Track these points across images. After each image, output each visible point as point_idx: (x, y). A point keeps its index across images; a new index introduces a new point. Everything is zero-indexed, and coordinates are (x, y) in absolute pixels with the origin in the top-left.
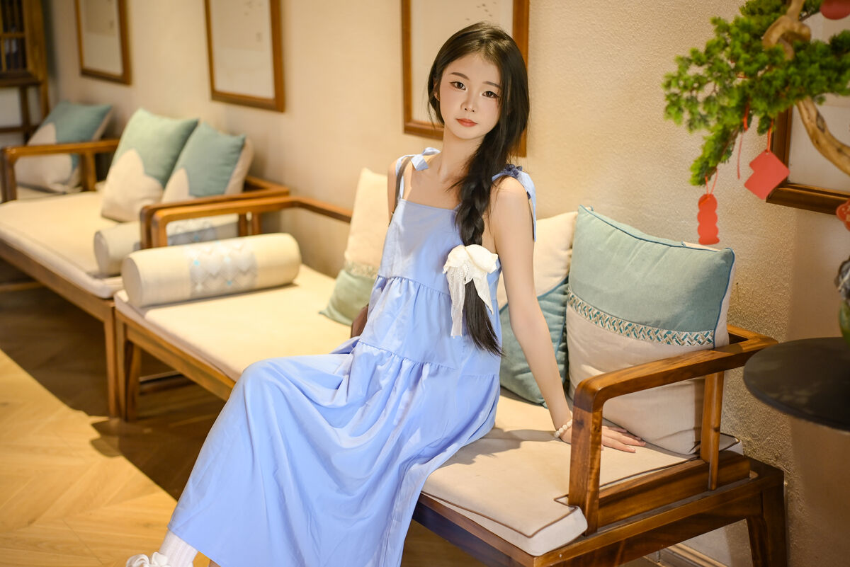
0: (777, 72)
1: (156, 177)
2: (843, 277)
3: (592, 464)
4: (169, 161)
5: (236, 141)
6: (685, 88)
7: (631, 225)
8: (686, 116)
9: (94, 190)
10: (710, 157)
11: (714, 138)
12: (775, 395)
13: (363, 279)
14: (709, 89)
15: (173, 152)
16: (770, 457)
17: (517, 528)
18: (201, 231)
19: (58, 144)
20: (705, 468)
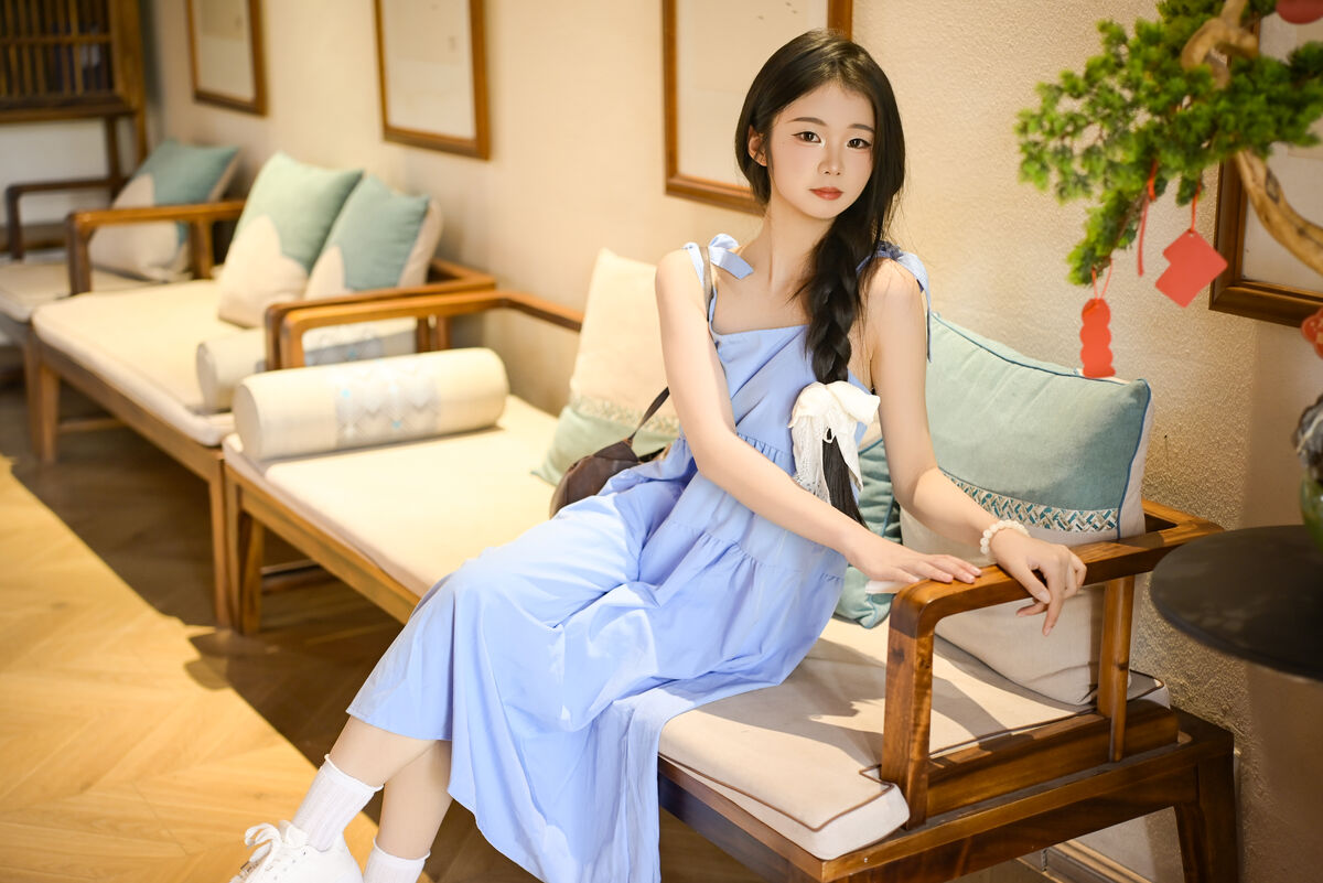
0: (1199, 108)
1: (298, 259)
2: (1303, 432)
3: (917, 717)
4: (318, 234)
5: (414, 204)
6: (1052, 133)
7: (1006, 344)
8: (1054, 177)
9: (209, 278)
10: (1097, 241)
11: (1104, 210)
12: (1192, 617)
13: (596, 422)
14: (1092, 135)
15: (325, 221)
16: (1215, 710)
17: (797, 815)
18: (360, 344)
19: (158, 206)
20: (1104, 726)
